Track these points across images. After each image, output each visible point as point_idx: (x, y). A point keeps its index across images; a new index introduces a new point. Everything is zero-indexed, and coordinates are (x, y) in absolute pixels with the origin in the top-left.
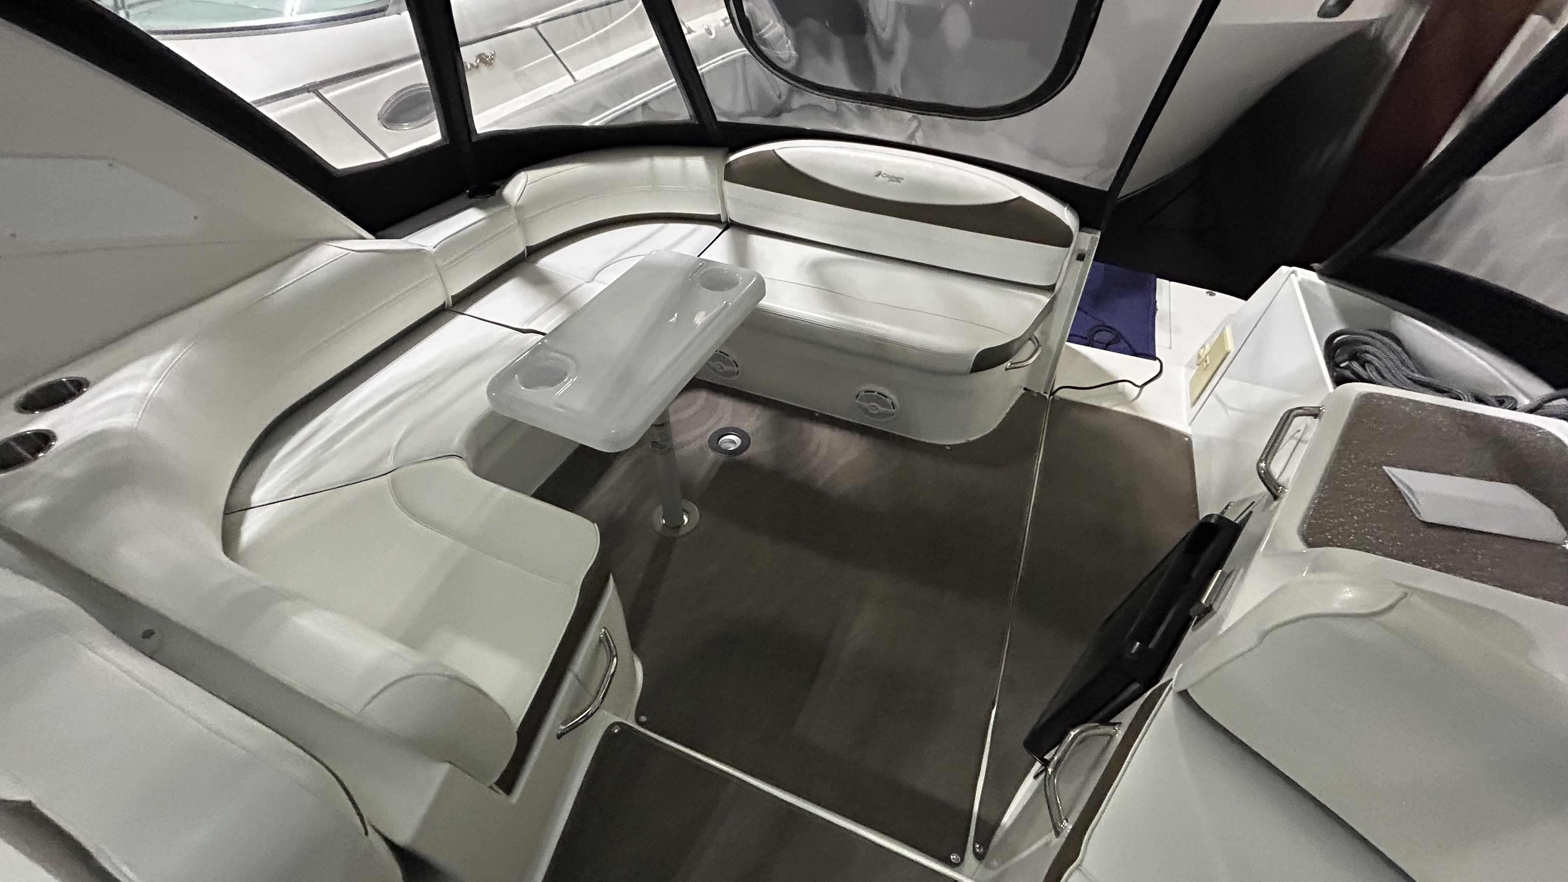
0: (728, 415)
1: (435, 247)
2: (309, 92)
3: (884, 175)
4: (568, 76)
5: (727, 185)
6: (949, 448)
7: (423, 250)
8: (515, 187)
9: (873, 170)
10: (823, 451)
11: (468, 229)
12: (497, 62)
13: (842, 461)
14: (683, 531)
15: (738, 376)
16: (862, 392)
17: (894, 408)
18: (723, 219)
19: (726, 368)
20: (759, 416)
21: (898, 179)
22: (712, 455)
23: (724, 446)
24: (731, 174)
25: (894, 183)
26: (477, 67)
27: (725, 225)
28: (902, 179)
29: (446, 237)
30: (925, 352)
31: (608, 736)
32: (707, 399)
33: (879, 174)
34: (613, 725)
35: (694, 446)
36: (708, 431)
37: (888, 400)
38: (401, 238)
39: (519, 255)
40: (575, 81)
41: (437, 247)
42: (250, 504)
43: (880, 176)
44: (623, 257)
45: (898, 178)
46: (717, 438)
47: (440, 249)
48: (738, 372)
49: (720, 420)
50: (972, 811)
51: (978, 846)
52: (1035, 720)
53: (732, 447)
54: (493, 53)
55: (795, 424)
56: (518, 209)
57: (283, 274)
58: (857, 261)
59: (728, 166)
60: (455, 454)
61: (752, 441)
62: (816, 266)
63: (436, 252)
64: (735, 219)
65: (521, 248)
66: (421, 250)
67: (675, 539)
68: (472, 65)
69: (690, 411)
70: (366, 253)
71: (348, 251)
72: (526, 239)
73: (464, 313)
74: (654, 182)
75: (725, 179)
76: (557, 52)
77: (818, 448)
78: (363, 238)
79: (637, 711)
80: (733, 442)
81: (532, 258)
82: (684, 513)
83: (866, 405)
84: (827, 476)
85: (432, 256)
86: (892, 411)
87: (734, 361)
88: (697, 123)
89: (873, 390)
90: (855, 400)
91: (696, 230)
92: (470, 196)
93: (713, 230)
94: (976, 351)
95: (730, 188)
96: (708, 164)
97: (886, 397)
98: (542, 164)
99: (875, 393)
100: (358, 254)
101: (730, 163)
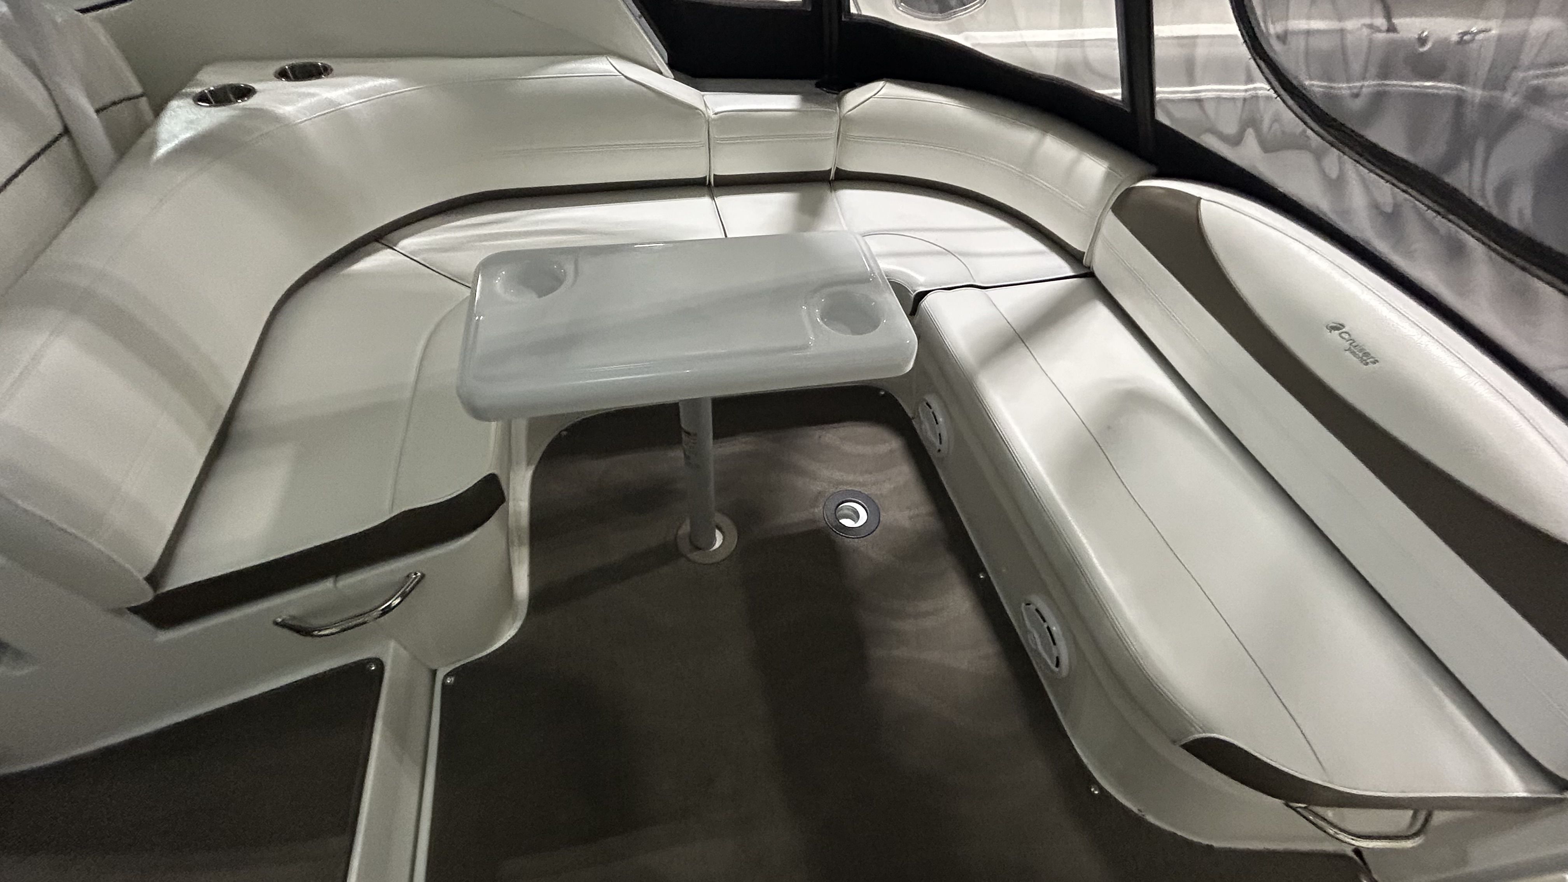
0: (887, 487)
1: (716, 114)
3: (1347, 336)
5: (1111, 219)
7: (702, 110)
8: (860, 95)
9: (1333, 317)
10: (928, 623)
11: (770, 113)
13: (933, 656)
14: (696, 556)
15: (936, 454)
16: (1034, 604)
17: (1057, 668)
18: (1083, 262)
19: (931, 436)
21: (1366, 357)
22: (821, 510)
23: (845, 515)
24: (1123, 207)
25: (1355, 359)
27: (1082, 271)
28: (1375, 361)
31: (358, 666)
32: (891, 451)
33: (1337, 327)
34: (372, 661)
35: (817, 487)
36: (847, 483)
37: (1054, 648)
39: (822, 172)
41: (718, 115)
42: (395, 245)
43: (1337, 332)
44: (917, 235)
45: (1367, 354)
46: (845, 499)
47: (722, 119)
48: (939, 450)
49: (876, 483)
53: (851, 522)
55: (947, 564)
56: (843, 120)
57: (542, 67)
59: (1130, 192)
61: (874, 535)
63: (714, 120)
64: (1098, 271)
65: (827, 164)
67: (683, 556)
69: (861, 449)
70: (634, 84)
71: (619, 74)
72: (839, 159)
74: (1026, 166)
75: (1112, 209)
77: (926, 614)
78: (661, 73)
79: (456, 669)
80: (858, 518)
82: (722, 537)
83: (1028, 625)
84: (896, 653)
85: (708, 122)
86: (1053, 667)
87: (940, 434)
88: (1128, 110)
89: (1046, 619)
90: (1023, 605)
91: (1041, 253)
92: (818, 86)
93: (1061, 266)
94: (1213, 732)
95: (1113, 227)
96: (1108, 177)
97: (1054, 644)
98: (909, 82)
99: (1045, 626)
100: (627, 81)
101: (1134, 187)
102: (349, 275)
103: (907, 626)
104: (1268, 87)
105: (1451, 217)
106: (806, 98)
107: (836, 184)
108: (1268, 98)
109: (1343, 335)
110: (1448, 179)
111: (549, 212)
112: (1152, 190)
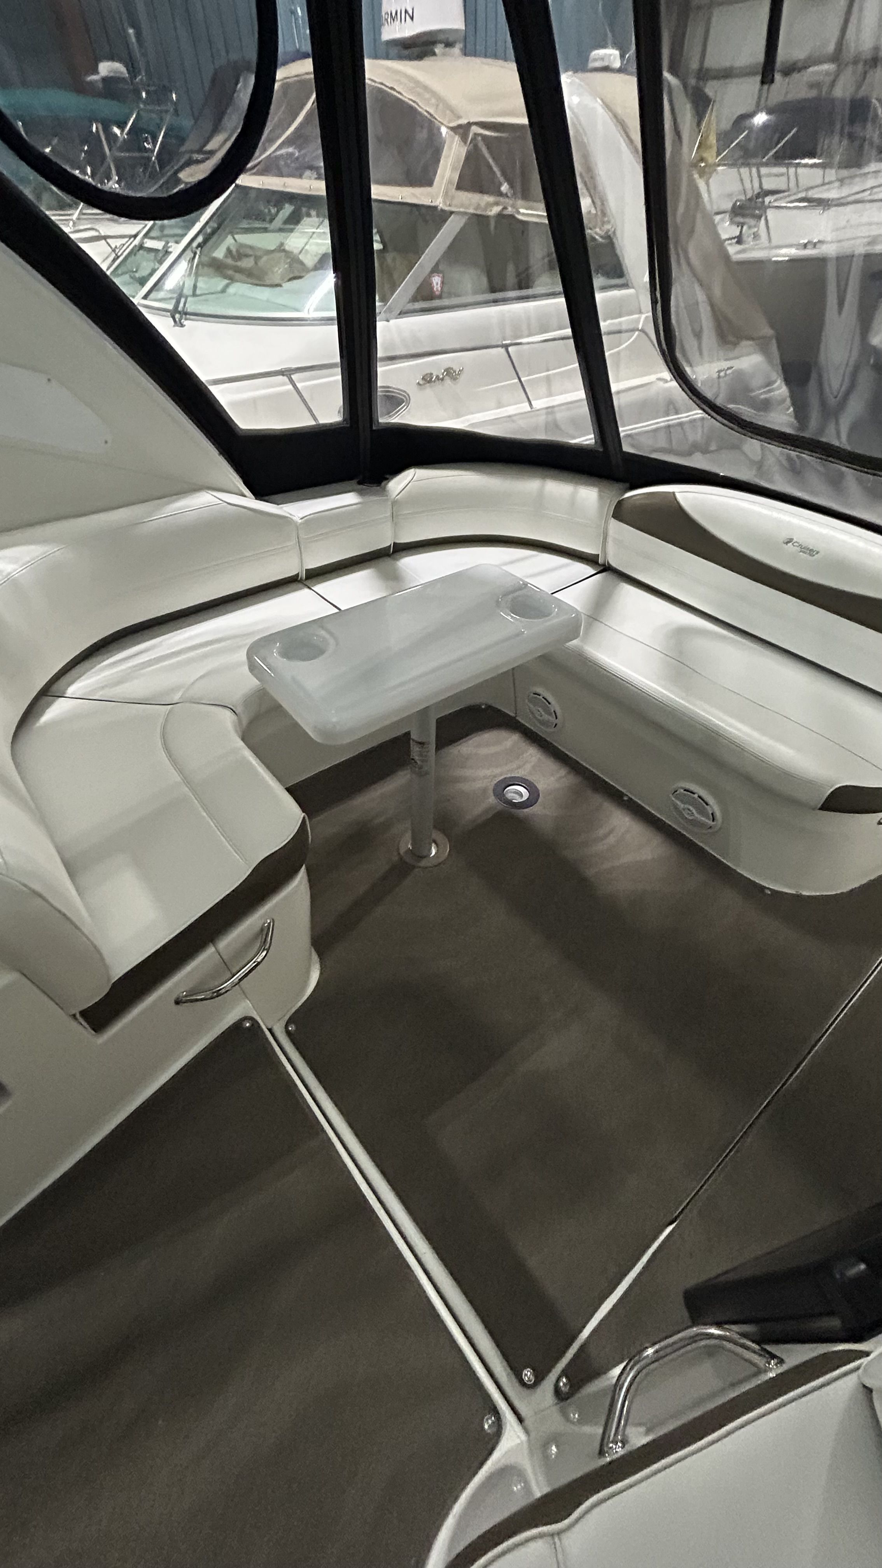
0: (528, 767)
1: (301, 519)
2: (283, 375)
3: (796, 544)
4: (527, 404)
5: (614, 524)
6: (769, 893)
7: (290, 518)
8: (399, 483)
9: (784, 535)
10: (612, 839)
11: (341, 509)
12: (462, 378)
13: (627, 858)
14: (423, 863)
15: (552, 730)
16: (680, 789)
17: (713, 821)
18: (600, 561)
19: (546, 717)
20: (561, 778)
21: (811, 552)
22: (492, 800)
23: (510, 796)
24: (620, 513)
25: (806, 556)
26: (442, 379)
27: (602, 568)
28: (818, 553)
29: (316, 511)
30: (761, 762)
31: (237, 1026)
32: (514, 742)
33: (789, 541)
34: (246, 1018)
35: (479, 785)
36: (501, 774)
37: (708, 808)
38: (278, 505)
39: (385, 548)
40: (531, 408)
41: (303, 519)
42: (64, 693)
43: (791, 544)
45: (811, 550)
46: (503, 786)
47: (306, 521)
48: (556, 725)
49: (519, 767)
50: (581, 1331)
51: (564, 1380)
52: (713, 1274)
53: (518, 800)
54: (461, 368)
55: (597, 799)
56: (395, 503)
57: (159, 508)
58: (724, 637)
59: (620, 504)
60: (229, 706)
61: (539, 801)
62: (681, 633)
63: (301, 524)
64: (614, 564)
65: (388, 542)
66: (287, 517)
67: (414, 867)
68: (437, 377)
69: (493, 750)
70: (235, 507)
71: (221, 502)
72: (395, 535)
73: (312, 588)
74: (539, 506)
75: (612, 517)
76: (523, 379)
77: (606, 836)
78: (245, 496)
79: (290, 1018)
80: (521, 795)
81: (397, 555)
82: (433, 844)
83: (681, 806)
84: (602, 868)
85: (297, 527)
86: (710, 823)
87: (554, 711)
88: (601, 450)
89: (694, 791)
90: (671, 795)
91: (567, 565)
92: (359, 483)
93: (584, 569)
94: (836, 785)
95: (617, 528)
96: (601, 497)
97: (707, 804)
98: (434, 465)
99: (696, 796)
100: (229, 506)
101: (623, 499)
102: (41, 728)
103: (600, 847)
104: (701, 411)
105: (830, 459)
106: (361, 493)
107: (395, 555)
108: (703, 419)
109: (794, 544)
110: (824, 440)
111: (185, 631)
112: (635, 498)
